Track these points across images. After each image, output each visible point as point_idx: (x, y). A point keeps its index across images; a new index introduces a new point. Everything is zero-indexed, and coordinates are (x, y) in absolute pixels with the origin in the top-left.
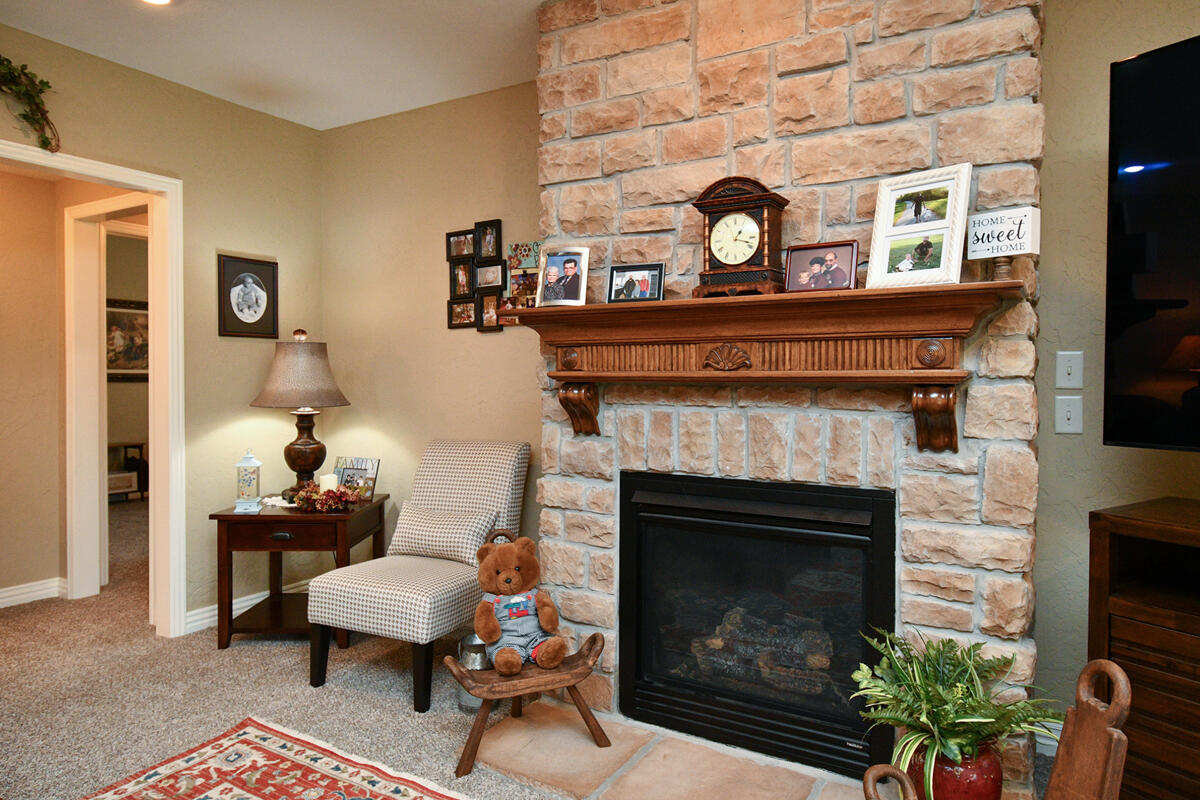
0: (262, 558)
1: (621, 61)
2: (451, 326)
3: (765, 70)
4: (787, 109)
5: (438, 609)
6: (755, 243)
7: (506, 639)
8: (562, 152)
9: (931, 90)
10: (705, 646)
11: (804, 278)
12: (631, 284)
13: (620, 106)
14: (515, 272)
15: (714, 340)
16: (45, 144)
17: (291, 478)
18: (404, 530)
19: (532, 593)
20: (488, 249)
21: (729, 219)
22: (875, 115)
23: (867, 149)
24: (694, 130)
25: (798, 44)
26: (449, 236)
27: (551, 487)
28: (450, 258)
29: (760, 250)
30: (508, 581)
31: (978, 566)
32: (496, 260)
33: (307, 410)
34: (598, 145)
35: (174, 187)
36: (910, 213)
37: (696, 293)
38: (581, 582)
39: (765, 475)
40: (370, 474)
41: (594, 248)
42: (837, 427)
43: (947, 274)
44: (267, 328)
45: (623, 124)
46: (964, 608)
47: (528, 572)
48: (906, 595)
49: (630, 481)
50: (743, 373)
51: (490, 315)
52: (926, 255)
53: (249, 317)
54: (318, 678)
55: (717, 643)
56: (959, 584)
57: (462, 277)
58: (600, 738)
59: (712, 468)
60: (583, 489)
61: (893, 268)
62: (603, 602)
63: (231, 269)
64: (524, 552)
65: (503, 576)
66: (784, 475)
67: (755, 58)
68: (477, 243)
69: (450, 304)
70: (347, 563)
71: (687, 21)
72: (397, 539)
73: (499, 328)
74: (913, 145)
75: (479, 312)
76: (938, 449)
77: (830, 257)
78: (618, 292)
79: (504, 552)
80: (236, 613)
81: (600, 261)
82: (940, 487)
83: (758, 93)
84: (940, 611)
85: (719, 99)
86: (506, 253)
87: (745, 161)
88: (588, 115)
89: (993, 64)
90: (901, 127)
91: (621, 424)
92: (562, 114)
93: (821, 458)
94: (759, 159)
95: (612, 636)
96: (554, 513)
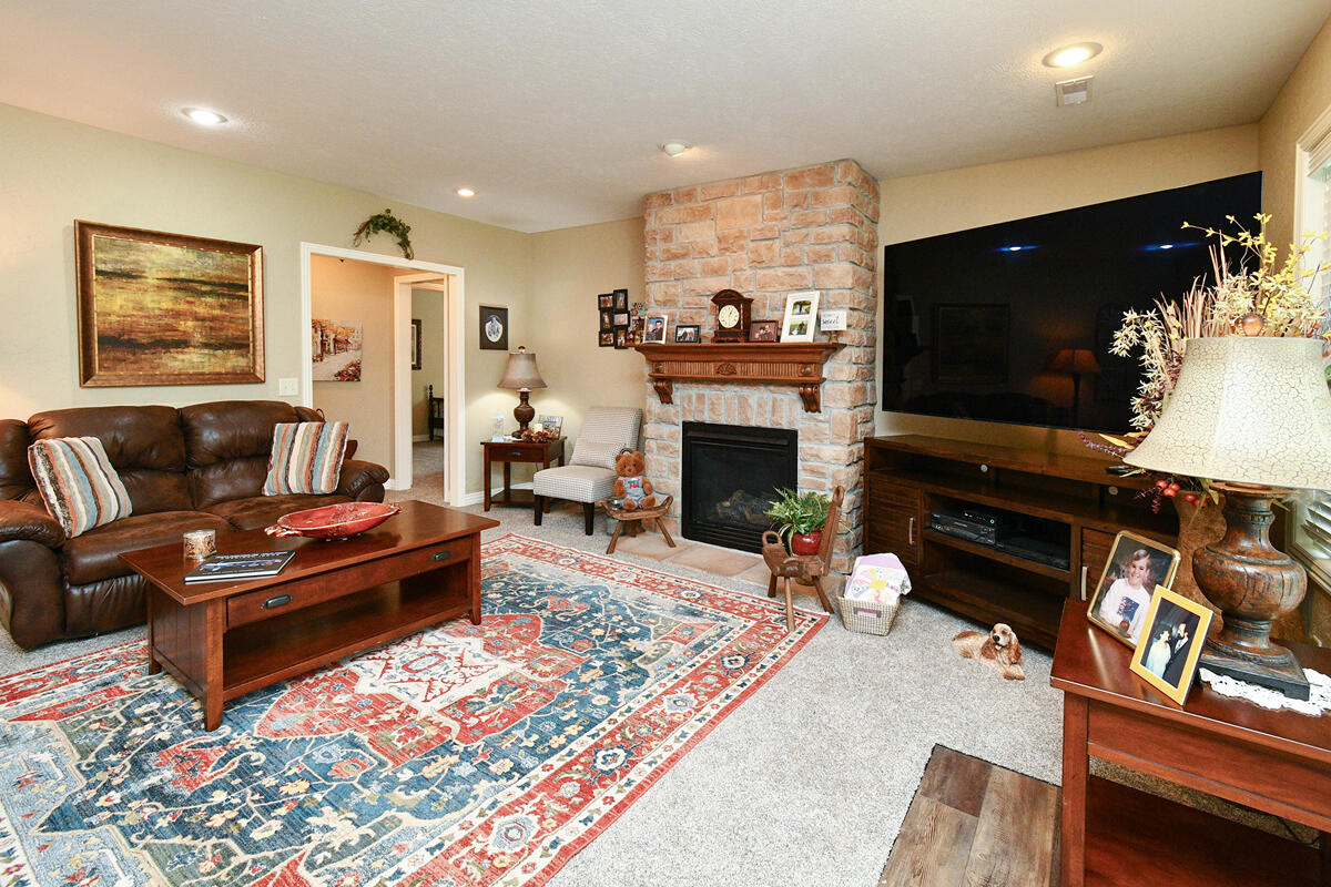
0: (501, 464)
1: (683, 226)
2: (601, 345)
3: (745, 237)
4: (753, 256)
5: (596, 487)
6: (737, 319)
7: (628, 496)
8: (656, 265)
9: (811, 254)
10: (722, 506)
11: (757, 335)
12: (685, 334)
13: (683, 248)
14: (634, 318)
15: (721, 361)
16: (407, 256)
17: (517, 426)
18: (578, 453)
19: (640, 477)
20: (620, 303)
21: (727, 307)
22: (789, 263)
23: (788, 278)
24: (715, 262)
25: (759, 228)
26: (600, 296)
27: (651, 429)
28: (600, 309)
29: (739, 322)
30: (630, 470)
31: (828, 462)
32: (624, 311)
33: (525, 390)
34: (673, 264)
35: (460, 272)
36: (797, 310)
37: (713, 340)
38: (664, 475)
39: (744, 424)
40: (558, 425)
41: (671, 315)
42: (775, 400)
43: (808, 338)
44: (502, 345)
45: (684, 256)
46: (823, 480)
47: (639, 467)
48: (802, 476)
49: (687, 426)
50: (733, 376)
51: (621, 340)
52: (802, 328)
53: (494, 339)
54: (538, 522)
55: (727, 504)
56: (820, 470)
57: (607, 320)
58: (671, 544)
59: (723, 421)
60: (666, 429)
61: (791, 334)
62: (674, 484)
63: (487, 313)
64: (637, 459)
65: (628, 468)
66: (753, 424)
67: (741, 232)
68: (615, 301)
69: (600, 333)
70: (563, 465)
71: (712, 211)
72: (575, 457)
73: (625, 348)
74: (803, 278)
75: (616, 338)
76: (814, 412)
77: (767, 327)
78: (680, 338)
79: (627, 457)
80: (492, 495)
81: (673, 321)
82: (814, 428)
83: (742, 248)
84: (813, 482)
85: (726, 249)
86: (630, 307)
87: (737, 279)
88: (668, 251)
89: (835, 246)
90: (800, 269)
91: (683, 398)
92: (657, 248)
93: (768, 415)
94: (743, 277)
95: (678, 499)
96: (652, 441)
